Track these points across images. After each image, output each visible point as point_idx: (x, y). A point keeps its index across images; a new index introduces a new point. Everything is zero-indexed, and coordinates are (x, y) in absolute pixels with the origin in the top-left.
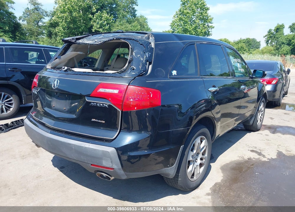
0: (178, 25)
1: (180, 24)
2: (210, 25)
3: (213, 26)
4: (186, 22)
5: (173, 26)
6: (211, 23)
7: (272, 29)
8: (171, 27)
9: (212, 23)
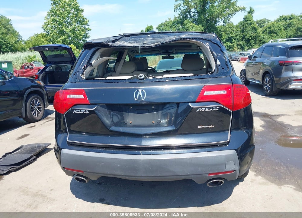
0: (52, 27)
1: (54, 26)
2: (87, 27)
3: (90, 28)
4: (60, 24)
5: (46, 28)
6: (87, 25)
7: (143, 30)
8: (43, 29)
9: (89, 25)
